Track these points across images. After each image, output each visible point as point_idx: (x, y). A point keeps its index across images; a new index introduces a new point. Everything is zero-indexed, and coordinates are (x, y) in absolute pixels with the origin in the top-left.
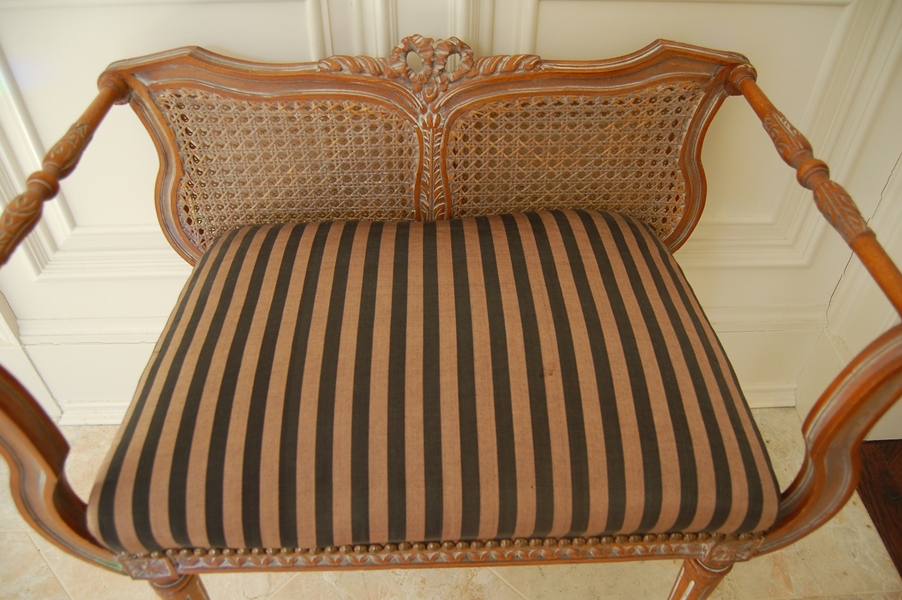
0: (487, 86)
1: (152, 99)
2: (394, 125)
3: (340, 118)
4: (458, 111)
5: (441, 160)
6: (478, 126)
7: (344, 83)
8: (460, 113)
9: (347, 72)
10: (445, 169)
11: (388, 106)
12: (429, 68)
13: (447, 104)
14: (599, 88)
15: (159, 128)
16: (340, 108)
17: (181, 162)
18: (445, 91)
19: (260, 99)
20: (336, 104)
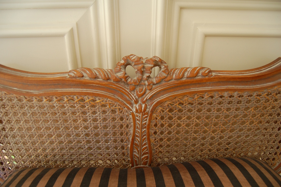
0: (177, 86)
2: (117, 110)
3: (83, 107)
4: (158, 102)
5: (147, 131)
6: (171, 110)
7: (85, 85)
8: (160, 103)
9: (87, 78)
10: (149, 135)
11: (113, 99)
12: (140, 75)
13: (152, 98)
14: (247, 87)
16: (83, 100)
18: (150, 90)
19: (32, 95)
20: (80, 98)
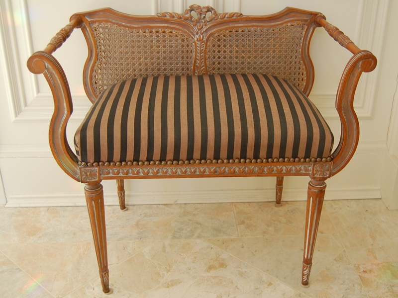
0: (222, 23)
1: (90, 26)
2: (185, 39)
3: (164, 36)
4: (211, 34)
5: (204, 55)
6: (219, 40)
7: (167, 21)
8: (212, 34)
9: (168, 17)
10: (205, 59)
11: (183, 31)
12: (199, 16)
13: (206, 31)
14: (265, 24)
15: (90, 39)
16: (164, 32)
17: (97, 55)
18: (206, 25)
19: (133, 28)
20: (163, 30)
